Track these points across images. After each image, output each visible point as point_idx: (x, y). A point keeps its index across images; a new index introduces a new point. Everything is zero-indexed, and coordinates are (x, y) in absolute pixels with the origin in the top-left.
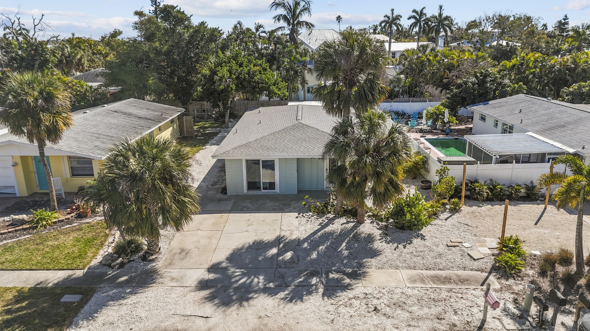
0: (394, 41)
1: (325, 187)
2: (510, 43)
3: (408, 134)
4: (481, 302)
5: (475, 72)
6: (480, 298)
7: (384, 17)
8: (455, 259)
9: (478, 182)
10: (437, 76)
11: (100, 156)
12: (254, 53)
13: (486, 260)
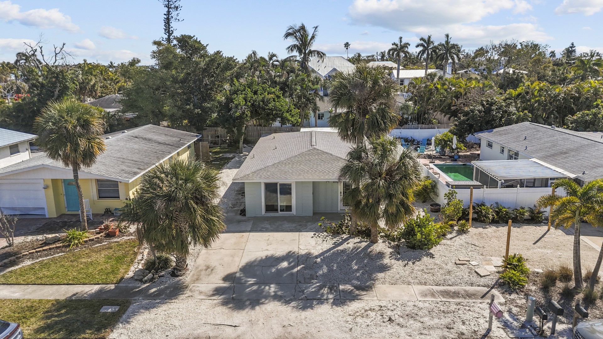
0: (403, 68)
1: (339, 210)
2: (517, 71)
3: (418, 160)
4: (487, 313)
5: (482, 101)
6: (486, 310)
7: (393, 45)
8: (463, 276)
9: (484, 205)
10: (445, 104)
11: (127, 179)
12: (268, 81)
13: (492, 277)
